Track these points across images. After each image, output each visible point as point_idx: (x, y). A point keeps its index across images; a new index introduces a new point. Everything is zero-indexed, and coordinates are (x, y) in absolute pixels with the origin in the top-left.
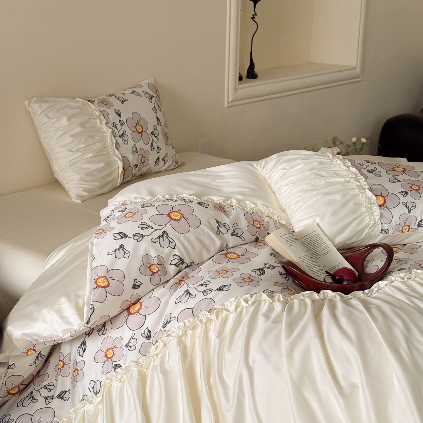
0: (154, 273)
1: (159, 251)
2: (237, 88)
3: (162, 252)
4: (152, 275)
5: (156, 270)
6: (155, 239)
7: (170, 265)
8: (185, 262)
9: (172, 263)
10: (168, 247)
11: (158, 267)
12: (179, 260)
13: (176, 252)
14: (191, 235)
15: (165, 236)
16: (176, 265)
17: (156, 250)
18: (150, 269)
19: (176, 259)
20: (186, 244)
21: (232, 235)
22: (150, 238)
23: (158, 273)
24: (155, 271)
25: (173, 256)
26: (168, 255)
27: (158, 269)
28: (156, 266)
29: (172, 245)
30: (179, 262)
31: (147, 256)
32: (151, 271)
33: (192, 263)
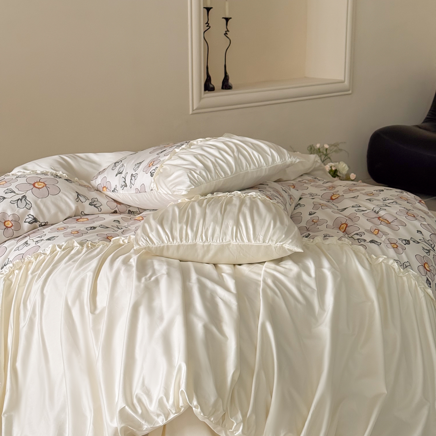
0: (7, 227)
1: (15, 210)
2: (203, 96)
3: (18, 212)
4: (5, 229)
5: (11, 225)
6: (14, 201)
7: (25, 222)
8: (39, 221)
9: (26, 221)
10: (24, 208)
11: (11, 223)
12: (32, 219)
13: (32, 212)
14: (49, 200)
15: (24, 199)
16: (29, 223)
17: (13, 210)
18: (5, 224)
19: (30, 217)
20: (42, 206)
21: (89, 204)
22: (10, 200)
23: (12, 228)
24: (9, 226)
25: (28, 215)
26: (24, 214)
27: (12, 224)
28: (10, 222)
29: (28, 206)
30: (33, 220)
31: (4, 213)
32: (5, 225)
33: (45, 223)
